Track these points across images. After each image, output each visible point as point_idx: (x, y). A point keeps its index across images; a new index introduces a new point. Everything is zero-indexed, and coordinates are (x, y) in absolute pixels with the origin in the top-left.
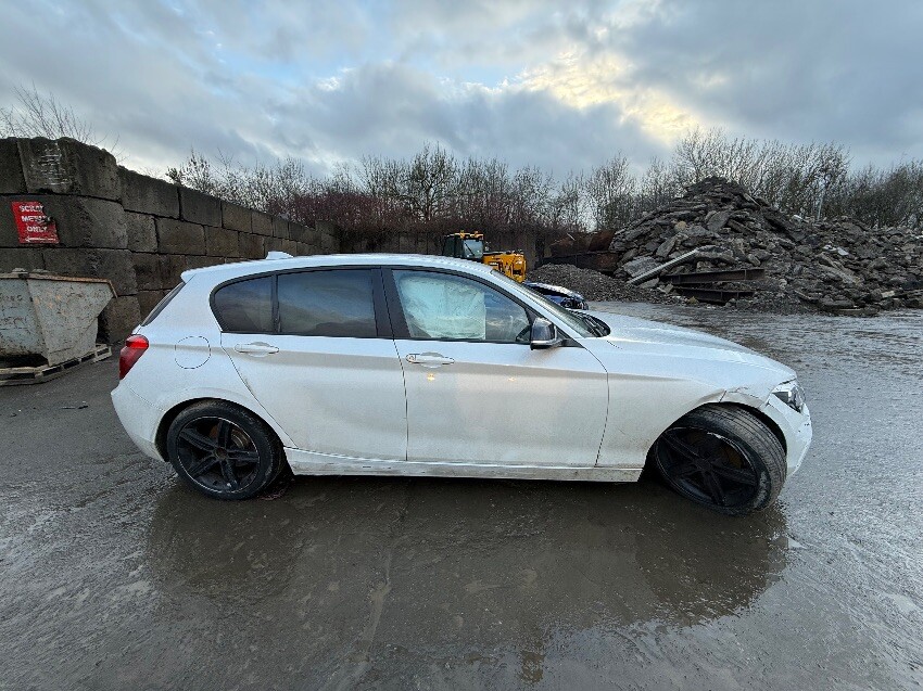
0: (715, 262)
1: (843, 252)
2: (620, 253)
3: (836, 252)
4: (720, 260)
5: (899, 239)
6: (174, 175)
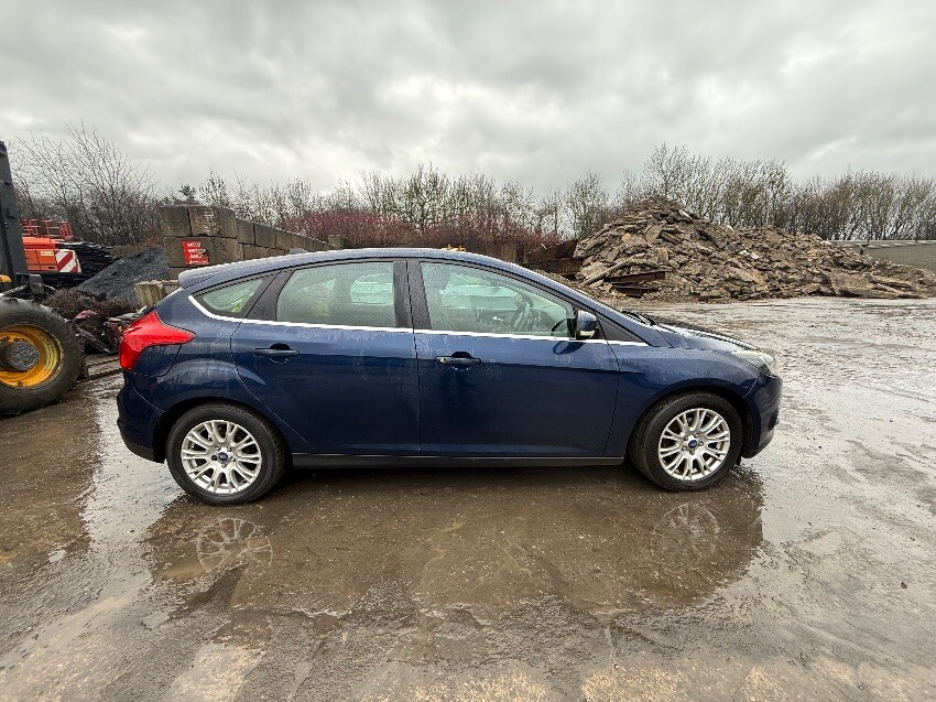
0: (643, 266)
1: (755, 256)
2: (582, 259)
3: (749, 256)
4: (646, 265)
5: (807, 244)
6: (186, 191)
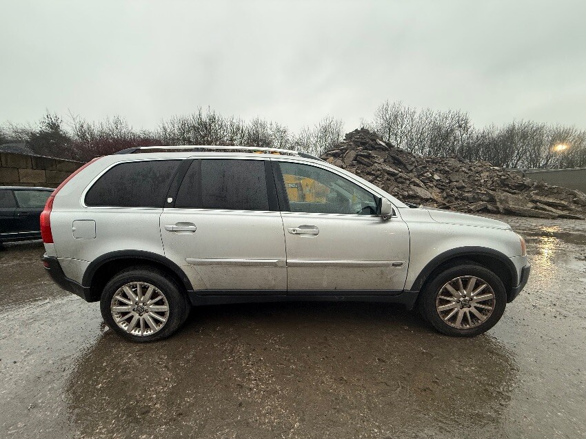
1: (437, 177)
3: (432, 177)
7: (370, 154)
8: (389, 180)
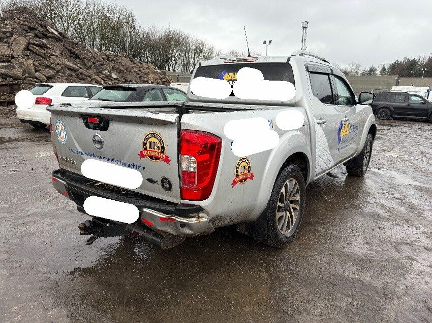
7: (44, 44)
8: (71, 76)
